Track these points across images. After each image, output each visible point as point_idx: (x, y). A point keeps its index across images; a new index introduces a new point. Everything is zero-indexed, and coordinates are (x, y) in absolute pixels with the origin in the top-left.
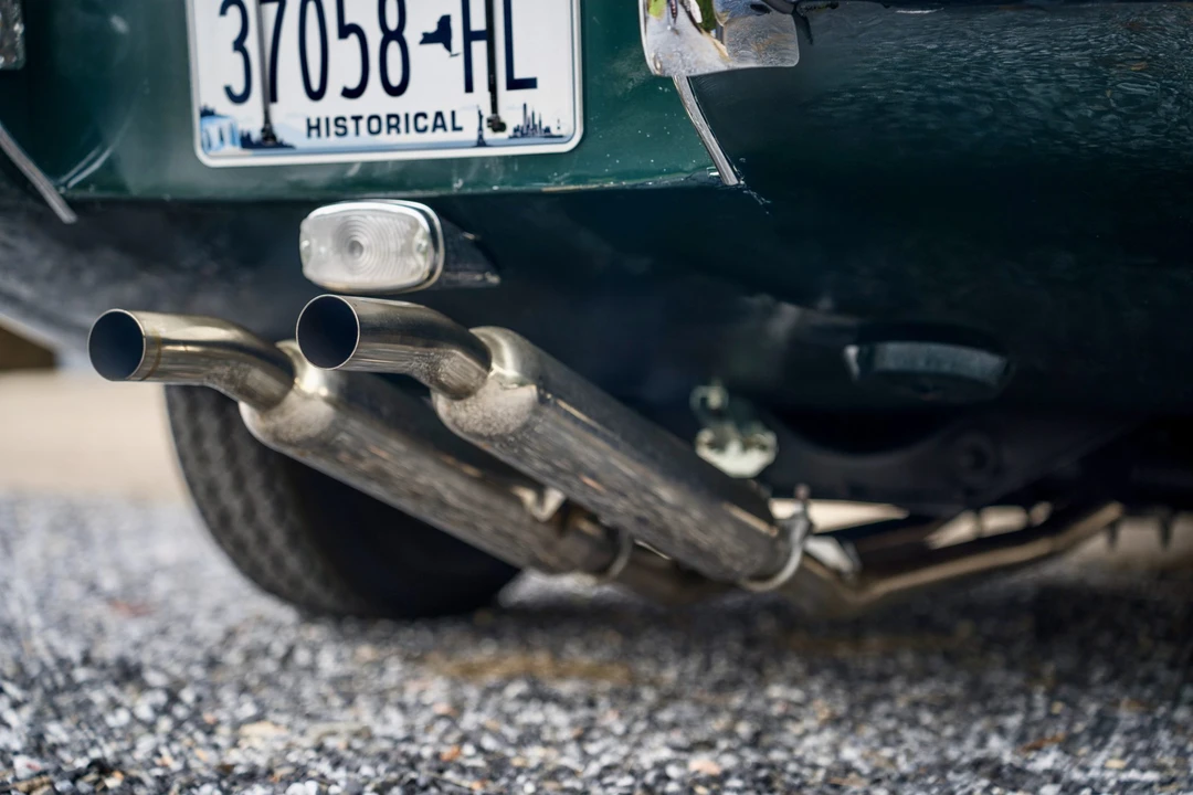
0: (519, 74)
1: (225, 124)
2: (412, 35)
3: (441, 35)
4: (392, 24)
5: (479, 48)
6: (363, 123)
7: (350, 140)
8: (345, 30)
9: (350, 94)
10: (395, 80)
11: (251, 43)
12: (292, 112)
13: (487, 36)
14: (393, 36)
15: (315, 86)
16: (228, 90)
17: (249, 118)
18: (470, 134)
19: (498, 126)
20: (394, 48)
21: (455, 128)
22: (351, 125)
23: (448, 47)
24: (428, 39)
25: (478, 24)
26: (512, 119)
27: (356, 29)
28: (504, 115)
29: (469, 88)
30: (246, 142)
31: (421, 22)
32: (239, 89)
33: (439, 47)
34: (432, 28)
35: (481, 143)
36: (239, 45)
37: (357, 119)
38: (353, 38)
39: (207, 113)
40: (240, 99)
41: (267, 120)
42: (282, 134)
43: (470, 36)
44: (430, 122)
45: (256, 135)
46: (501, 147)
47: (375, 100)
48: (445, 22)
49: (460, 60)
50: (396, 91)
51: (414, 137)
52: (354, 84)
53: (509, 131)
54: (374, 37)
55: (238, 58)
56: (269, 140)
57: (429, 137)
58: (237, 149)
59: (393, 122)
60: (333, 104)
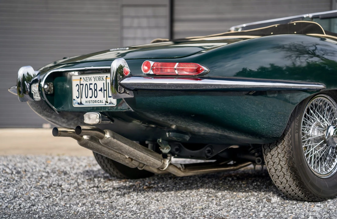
0: (109, 96)
1: (76, 101)
2: (98, 90)
3: (101, 90)
4: (96, 89)
5: (105, 92)
6: (92, 101)
7: (90, 104)
8: (90, 89)
9: (91, 97)
10: (96, 96)
11: (79, 90)
12: (84, 100)
13: (106, 90)
14: (96, 90)
15: (87, 96)
16: (77, 96)
17: (79, 100)
18: (104, 103)
19: (107, 102)
20: (96, 91)
21: (103, 103)
22: (90, 102)
23: (102, 92)
24: (100, 90)
25: (105, 89)
26: (109, 101)
27: (91, 89)
28: (108, 101)
29: (104, 97)
30: (78, 104)
31: (99, 89)
32: (78, 97)
33: (101, 92)
34: (100, 89)
35: (105, 105)
36: (78, 91)
37: (91, 101)
38: (91, 90)
39: (74, 100)
40: (78, 98)
41: (81, 101)
42: (83, 103)
43: (104, 90)
44: (99, 102)
45: (79, 103)
46: (108, 105)
47: (93, 98)
48: (101, 88)
49: (103, 93)
50: (96, 97)
51: (98, 104)
52: (91, 96)
53: (108, 103)
54: (93, 90)
55: (78, 92)
56: (81, 103)
57: (100, 103)
58: (77, 105)
59: (95, 102)
60: (89, 99)
